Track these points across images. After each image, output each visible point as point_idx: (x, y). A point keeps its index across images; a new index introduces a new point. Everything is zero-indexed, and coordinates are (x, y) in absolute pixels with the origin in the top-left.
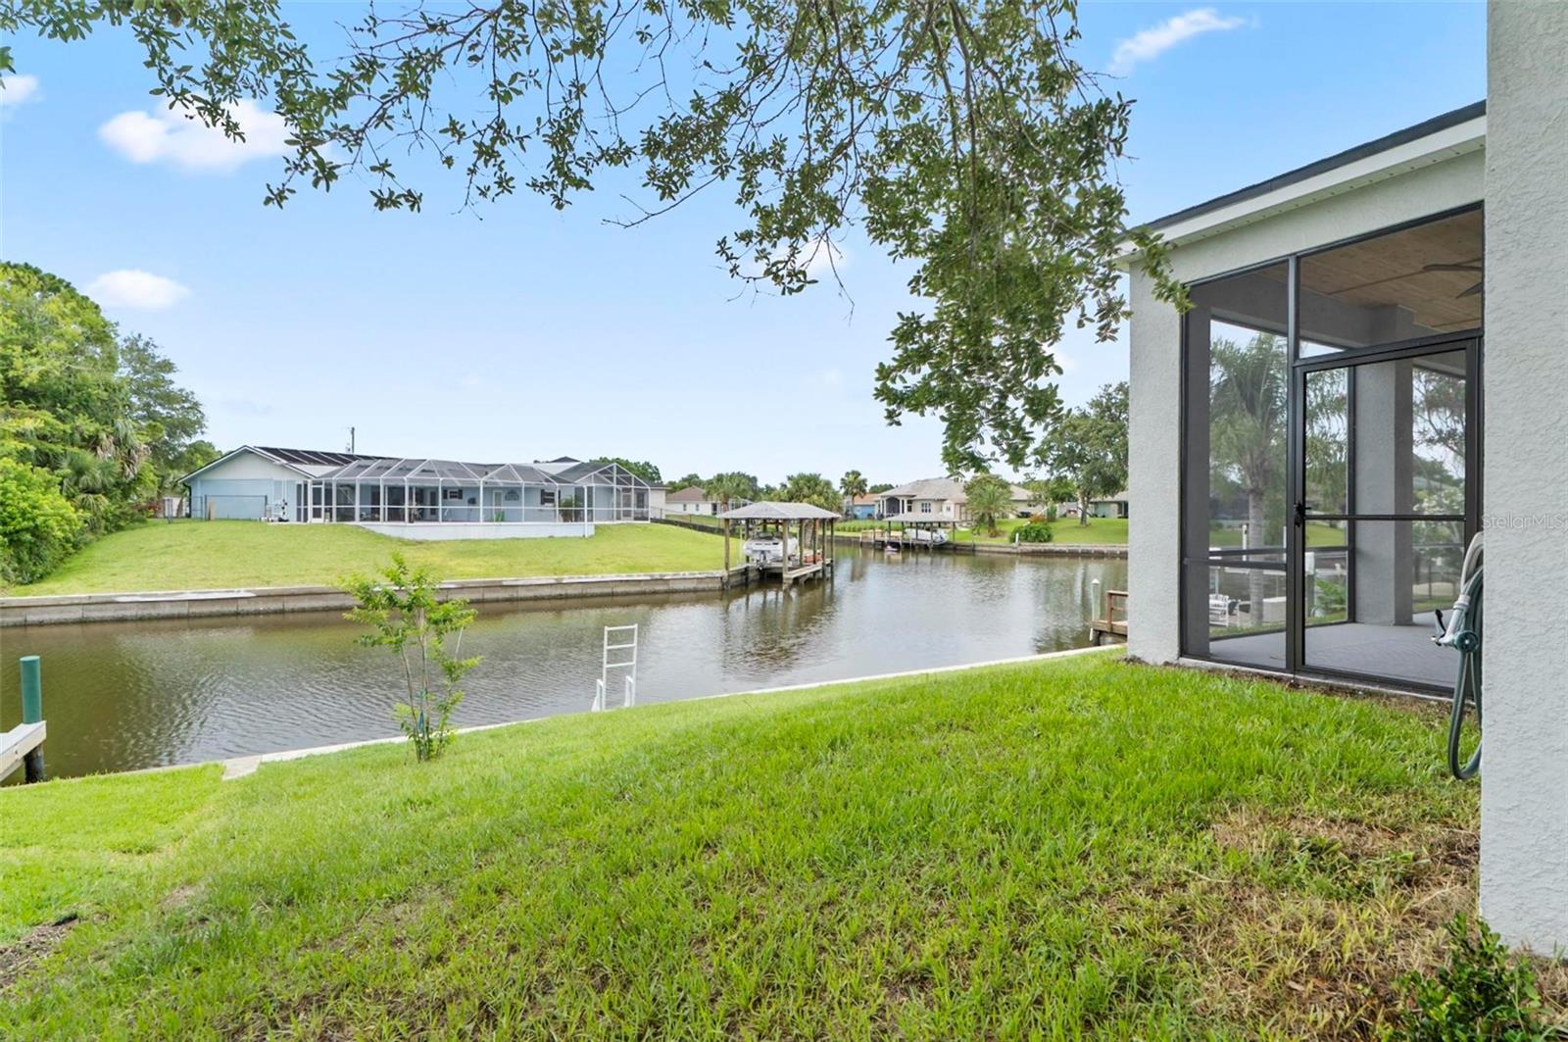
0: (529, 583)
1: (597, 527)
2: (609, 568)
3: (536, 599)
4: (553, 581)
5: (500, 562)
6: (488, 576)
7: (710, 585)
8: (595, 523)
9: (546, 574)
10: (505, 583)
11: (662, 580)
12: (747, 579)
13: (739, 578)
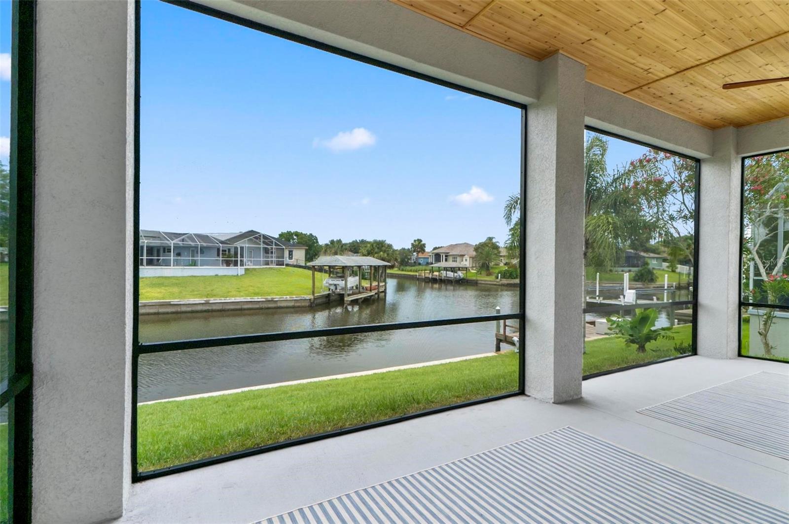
0: (188, 303)
1: (246, 270)
2: (242, 294)
3: (192, 312)
4: (203, 302)
5: (176, 290)
6: (163, 298)
7: (303, 304)
8: (245, 267)
9: (201, 297)
10: (172, 303)
11: (272, 301)
12: (329, 300)
13: (324, 300)
